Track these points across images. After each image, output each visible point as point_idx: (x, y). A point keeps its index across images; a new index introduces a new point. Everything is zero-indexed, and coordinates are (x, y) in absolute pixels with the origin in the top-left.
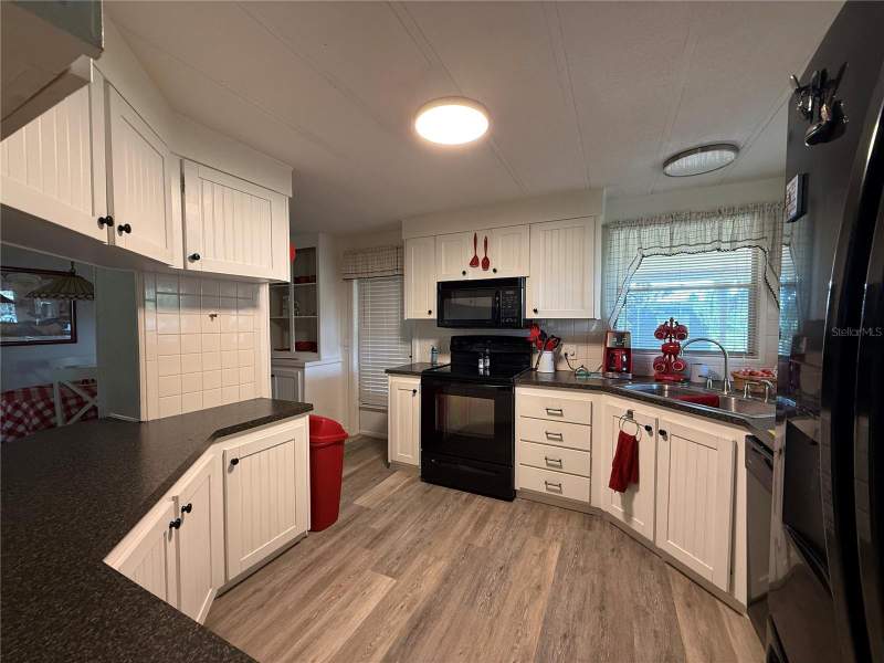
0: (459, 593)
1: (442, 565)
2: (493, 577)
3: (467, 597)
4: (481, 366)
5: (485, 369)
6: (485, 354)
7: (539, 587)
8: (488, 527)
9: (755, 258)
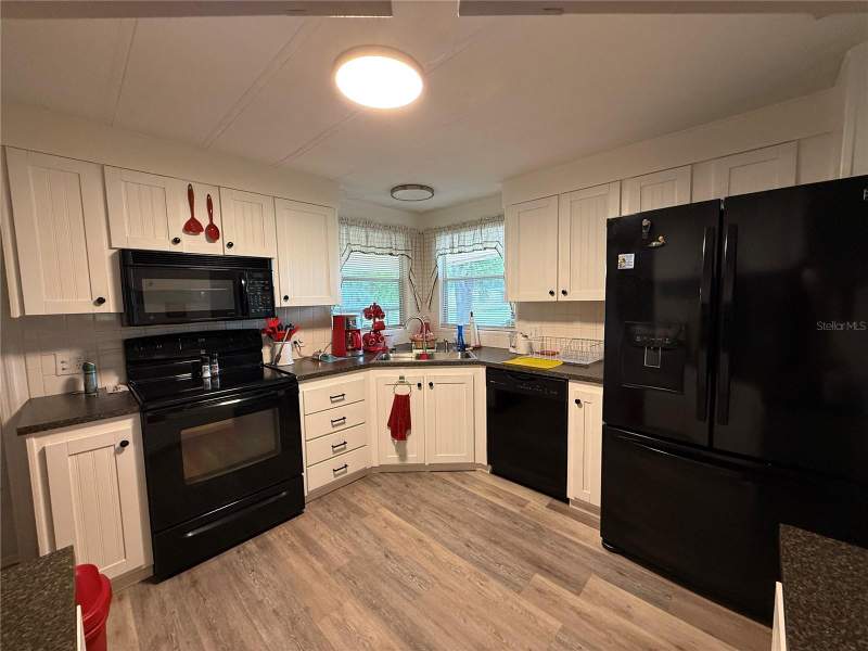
0: (397, 600)
1: (350, 605)
2: (391, 565)
3: (405, 594)
4: (208, 374)
5: (213, 377)
6: (212, 358)
7: (420, 540)
8: (325, 545)
9: (401, 262)
